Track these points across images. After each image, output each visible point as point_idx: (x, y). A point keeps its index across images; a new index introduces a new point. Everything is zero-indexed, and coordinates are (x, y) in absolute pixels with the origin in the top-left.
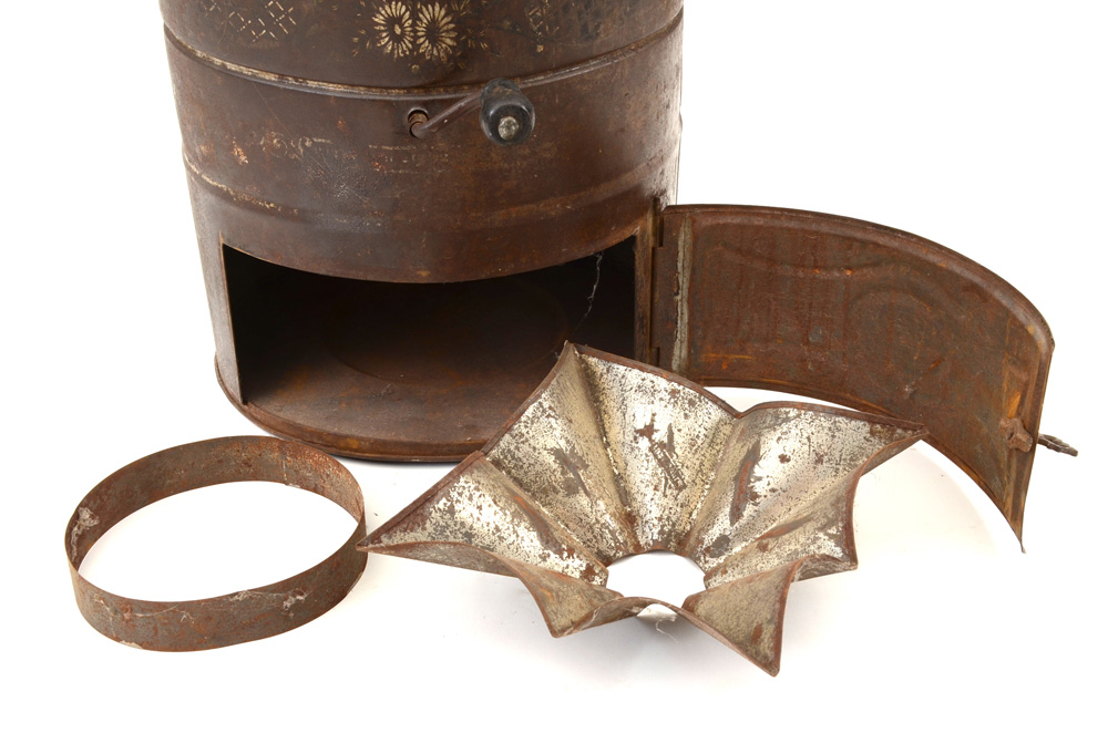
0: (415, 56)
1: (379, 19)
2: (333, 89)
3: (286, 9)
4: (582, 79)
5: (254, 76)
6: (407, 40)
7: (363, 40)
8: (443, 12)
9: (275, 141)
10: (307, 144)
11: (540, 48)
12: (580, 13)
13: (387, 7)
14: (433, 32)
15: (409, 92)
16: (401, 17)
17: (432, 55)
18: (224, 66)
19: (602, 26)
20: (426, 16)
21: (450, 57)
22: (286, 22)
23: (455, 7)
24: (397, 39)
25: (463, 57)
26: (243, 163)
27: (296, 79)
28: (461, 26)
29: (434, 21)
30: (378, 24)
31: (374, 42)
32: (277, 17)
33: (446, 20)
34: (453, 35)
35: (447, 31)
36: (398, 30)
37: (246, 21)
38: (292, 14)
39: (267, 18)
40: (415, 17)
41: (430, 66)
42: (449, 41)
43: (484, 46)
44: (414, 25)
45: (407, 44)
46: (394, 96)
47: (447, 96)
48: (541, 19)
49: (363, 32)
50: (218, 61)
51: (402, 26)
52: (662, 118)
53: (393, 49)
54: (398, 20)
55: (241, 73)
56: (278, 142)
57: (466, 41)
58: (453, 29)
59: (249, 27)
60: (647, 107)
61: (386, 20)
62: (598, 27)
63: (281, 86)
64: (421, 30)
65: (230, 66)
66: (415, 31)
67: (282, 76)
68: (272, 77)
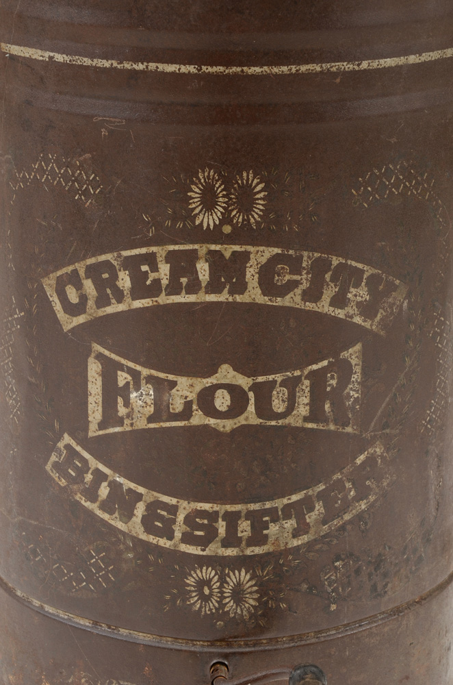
0: (220, 613)
1: (190, 581)
2: (143, 637)
3: (107, 567)
4: (370, 631)
5: (69, 620)
6: (214, 600)
7: (174, 600)
8: (248, 577)
9: (83, 680)
11: (333, 607)
12: (370, 575)
13: (198, 572)
14: (238, 593)
15: (213, 646)
16: (210, 580)
17: (236, 613)
19: (389, 585)
20: (233, 579)
21: (252, 616)
22: (106, 578)
23: (259, 573)
24: (205, 599)
25: (263, 615)
27: (109, 626)
28: (263, 588)
29: (239, 584)
30: (189, 585)
31: (184, 601)
32: (98, 572)
33: (250, 583)
34: (256, 596)
35: (251, 593)
36: (207, 592)
37: (69, 572)
38: (112, 572)
39: (88, 573)
40: (223, 580)
41: (236, 622)
42: (252, 602)
43: (283, 606)
44: (221, 587)
45: (214, 603)
46: (198, 647)
47: (247, 649)
48: (335, 581)
49: (175, 591)
50: (36, 603)
51: (210, 588)
52: (444, 661)
53: (201, 607)
54: (208, 583)
55: (58, 616)
56: (86, 681)
57: (267, 602)
58: (256, 592)
59: (71, 578)
60: (429, 653)
61: (197, 582)
62: (386, 586)
63: (94, 631)
64: (228, 591)
65: (49, 609)
66: (222, 592)
67: (96, 623)
68: (86, 622)
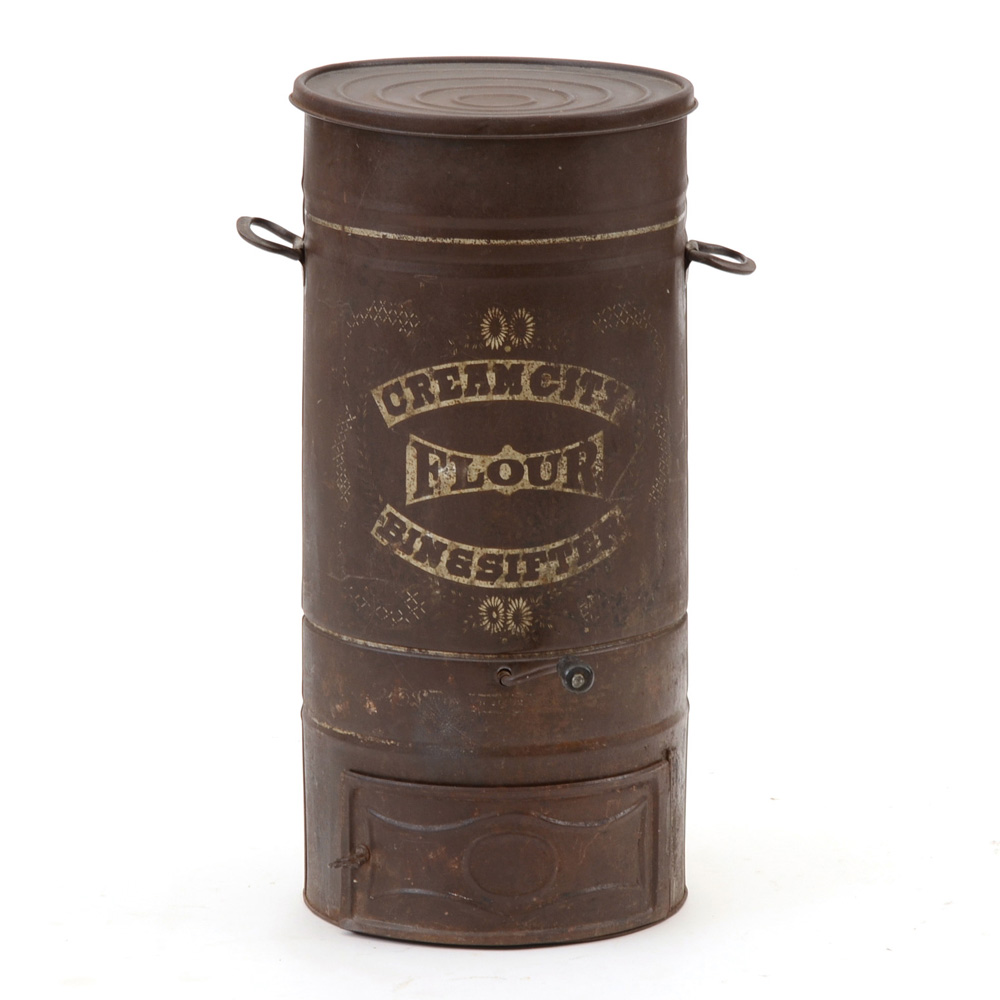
0: (505, 632)
1: (483, 608)
2: (446, 656)
3: (419, 603)
4: (614, 654)
5: (388, 650)
6: (500, 622)
7: (471, 622)
8: (525, 604)
9: (400, 694)
10: (425, 695)
11: (587, 630)
12: (613, 608)
13: (488, 601)
14: (517, 616)
15: (499, 657)
16: (498, 607)
17: (516, 631)
18: (366, 645)
19: (628, 618)
20: (513, 606)
21: (527, 633)
22: (419, 612)
23: (533, 601)
24: (494, 621)
25: (536, 633)
26: (373, 713)
27: (420, 650)
28: (536, 613)
29: (518, 610)
30: (481, 611)
31: (478, 623)
32: (412, 608)
33: (526, 609)
34: (530, 618)
35: (527, 616)
36: (495, 615)
37: (389, 612)
38: (423, 607)
39: (405, 610)
40: (506, 607)
41: (515, 639)
42: (527, 623)
43: (550, 626)
44: (505, 612)
45: (500, 624)
46: (489, 658)
47: (524, 660)
48: (588, 610)
49: (471, 617)
50: (361, 642)
51: (497, 613)
53: (490, 628)
54: (495, 609)
55: (380, 649)
56: (403, 695)
57: (538, 623)
58: (531, 615)
59: (390, 617)
60: (660, 679)
61: (487, 608)
62: (625, 618)
63: (410, 655)
64: (510, 615)
65: (370, 644)
66: (506, 616)
67: (410, 648)
68: (403, 649)
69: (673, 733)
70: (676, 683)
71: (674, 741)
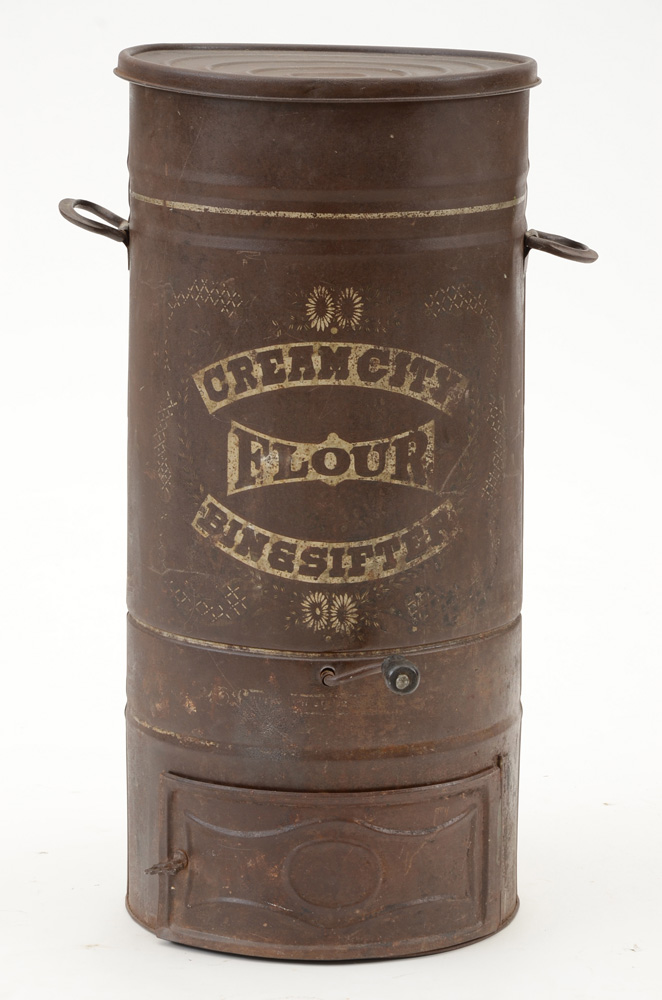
0: (329, 630)
1: (306, 604)
2: (268, 653)
3: (240, 598)
4: (443, 655)
5: (208, 647)
6: (324, 618)
7: (293, 619)
8: (350, 601)
9: (220, 693)
10: (245, 694)
11: (415, 629)
12: (443, 607)
13: (312, 596)
14: (342, 613)
15: (322, 656)
16: (321, 603)
17: (340, 629)
18: (186, 642)
19: (458, 618)
20: (338, 603)
21: (353, 632)
22: (239, 608)
23: (358, 597)
24: (317, 618)
25: (361, 631)
26: (192, 712)
27: (241, 647)
28: (361, 610)
29: (343, 606)
30: (305, 608)
31: (301, 620)
32: (233, 603)
33: (351, 606)
34: (356, 616)
35: (352, 613)
36: (318, 612)
37: (209, 607)
38: (243, 602)
39: (226, 606)
40: (330, 603)
41: (339, 637)
42: (353, 621)
43: (376, 624)
44: (329, 608)
45: (323, 621)
46: (312, 657)
47: (348, 660)
48: (416, 608)
49: (294, 613)
50: (181, 638)
51: (321, 609)
53: (314, 625)
54: (319, 605)
55: (198, 645)
56: (223, 694)
57: (364, 621)
58: (356, 612)
59: (211, 612)
60: (492, 682)
61: (311, 605)
62: (455, 618)
63: (230, 653)
64: (334, 612)
65: (191, 641)
66: (330, 613)
67: (231, 646)
68: (223, 646)
69: (504, 738)
70: (508, 687)
71: (506, 747)
